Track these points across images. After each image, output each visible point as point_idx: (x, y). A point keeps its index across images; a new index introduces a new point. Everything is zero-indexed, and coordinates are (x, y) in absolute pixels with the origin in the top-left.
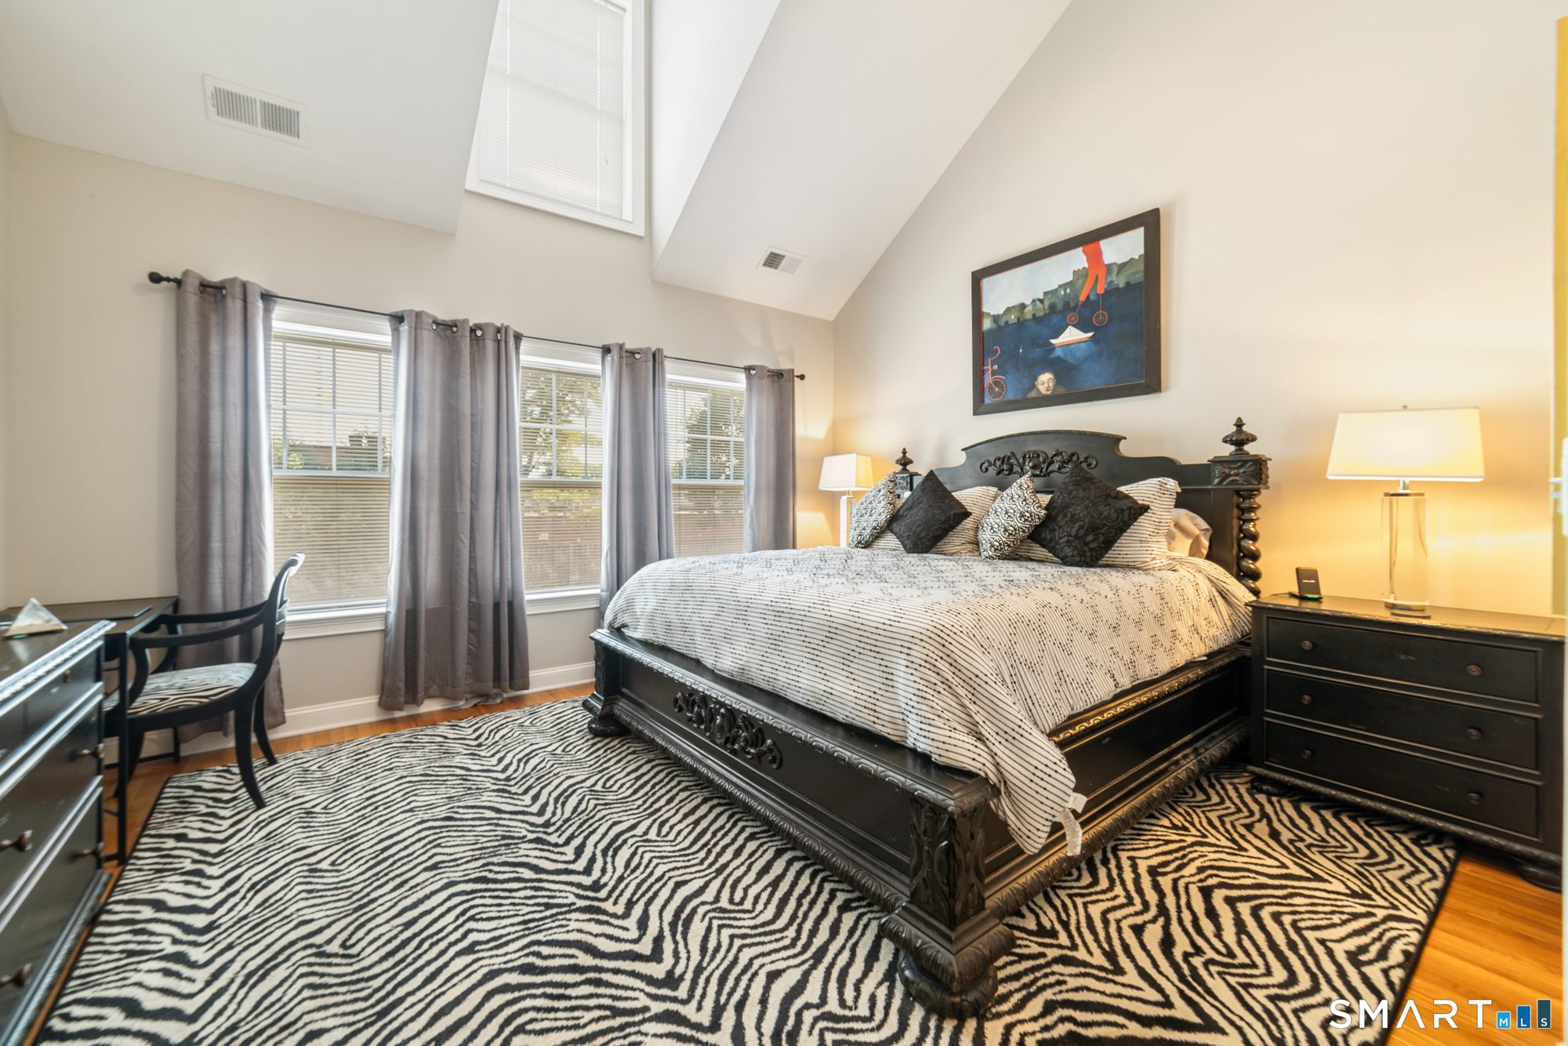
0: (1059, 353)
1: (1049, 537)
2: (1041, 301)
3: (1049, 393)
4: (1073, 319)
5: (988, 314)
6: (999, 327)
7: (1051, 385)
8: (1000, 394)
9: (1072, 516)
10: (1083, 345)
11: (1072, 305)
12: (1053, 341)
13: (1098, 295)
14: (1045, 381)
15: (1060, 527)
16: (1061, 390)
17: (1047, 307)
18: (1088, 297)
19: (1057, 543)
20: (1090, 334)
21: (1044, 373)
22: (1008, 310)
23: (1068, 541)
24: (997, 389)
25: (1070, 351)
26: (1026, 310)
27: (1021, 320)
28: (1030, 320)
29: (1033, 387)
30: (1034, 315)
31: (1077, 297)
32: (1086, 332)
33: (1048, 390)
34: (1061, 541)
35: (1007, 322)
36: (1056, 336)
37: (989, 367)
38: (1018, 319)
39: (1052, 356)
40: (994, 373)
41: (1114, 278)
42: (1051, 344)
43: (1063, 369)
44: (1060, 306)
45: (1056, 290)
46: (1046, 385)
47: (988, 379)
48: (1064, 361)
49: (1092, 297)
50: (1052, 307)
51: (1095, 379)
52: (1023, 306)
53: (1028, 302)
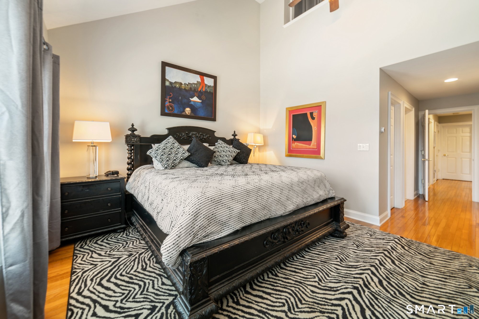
0: (192, 103)
1: (238, 157)
2: (187, 85)
3: (189, 114)
4: (196, 95)
5: (168, 80)
6: (172, 87)
7: (190, 112)
8: (172, 110)
9: (243, 152)
10: (199, 103)
11: (196, 91)
12: (191, 99)
13: (203, 91)
14: (188, 110)
15: (241, 155)
16: (193, 115)
17: (189, 88)
18: (201, 90)
19: (241, 159)
20: (201, 101)
21: (187, 108)
22: (176, 82)
23: (244, 158)
24: (171, 108)
25: (195, 104)
26: (182, 85)
27: (180, 88)
28: (183, 89)
29: (184, 111)
30: (185, 88)
31: (198, 89)
32: (200, 100)
33: (189, 113)
34: (242, 158)
35: (175, 86)
36: (192, 98)
37: (168, 99)
38: (180, 87)
39: (190, 103)
40: (170, 102)
41: (207, 89)
42: (190, 100)
43: (193, 108)
44: (193, 89)
45: (192, 84)
46: (188, 112)
47: (167, 104)
48: (194, 106)
49: (202, 91)
50: (191, 88)
51: (201, 113)
52: (181, 84)
53: (183, 83)
